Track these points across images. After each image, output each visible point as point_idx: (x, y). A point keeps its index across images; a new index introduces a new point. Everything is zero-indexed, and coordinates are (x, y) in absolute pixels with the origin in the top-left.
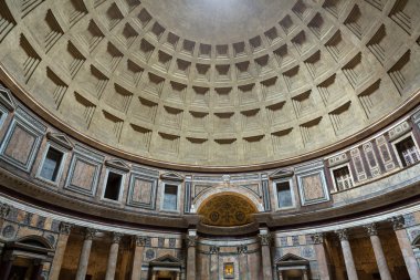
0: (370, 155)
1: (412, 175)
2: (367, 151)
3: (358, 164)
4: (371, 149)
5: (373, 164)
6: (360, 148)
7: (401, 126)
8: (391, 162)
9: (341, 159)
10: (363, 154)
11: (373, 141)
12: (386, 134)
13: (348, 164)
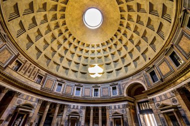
0: (31, 69)
1: (35, 86)
2: (31, 67)
3: (25, 68)
4: (32, 68)
5: (29, 72)
6: (31, 64)
7: (43, 73)
8: (33, 77)
9: (23, 60)
10: (29, 67)
11: (35, 67)
12: (39, 70)
13: (23, 64)
